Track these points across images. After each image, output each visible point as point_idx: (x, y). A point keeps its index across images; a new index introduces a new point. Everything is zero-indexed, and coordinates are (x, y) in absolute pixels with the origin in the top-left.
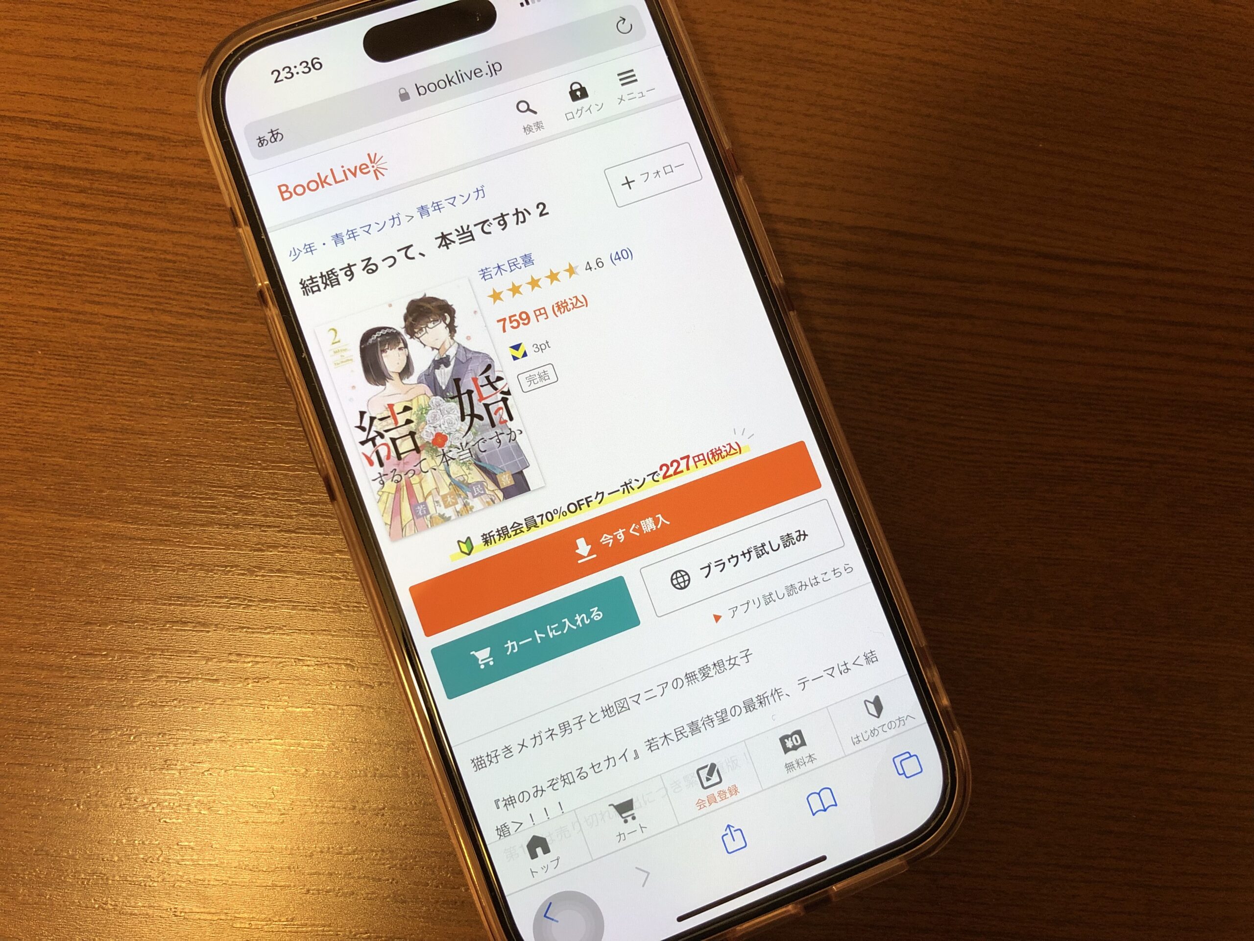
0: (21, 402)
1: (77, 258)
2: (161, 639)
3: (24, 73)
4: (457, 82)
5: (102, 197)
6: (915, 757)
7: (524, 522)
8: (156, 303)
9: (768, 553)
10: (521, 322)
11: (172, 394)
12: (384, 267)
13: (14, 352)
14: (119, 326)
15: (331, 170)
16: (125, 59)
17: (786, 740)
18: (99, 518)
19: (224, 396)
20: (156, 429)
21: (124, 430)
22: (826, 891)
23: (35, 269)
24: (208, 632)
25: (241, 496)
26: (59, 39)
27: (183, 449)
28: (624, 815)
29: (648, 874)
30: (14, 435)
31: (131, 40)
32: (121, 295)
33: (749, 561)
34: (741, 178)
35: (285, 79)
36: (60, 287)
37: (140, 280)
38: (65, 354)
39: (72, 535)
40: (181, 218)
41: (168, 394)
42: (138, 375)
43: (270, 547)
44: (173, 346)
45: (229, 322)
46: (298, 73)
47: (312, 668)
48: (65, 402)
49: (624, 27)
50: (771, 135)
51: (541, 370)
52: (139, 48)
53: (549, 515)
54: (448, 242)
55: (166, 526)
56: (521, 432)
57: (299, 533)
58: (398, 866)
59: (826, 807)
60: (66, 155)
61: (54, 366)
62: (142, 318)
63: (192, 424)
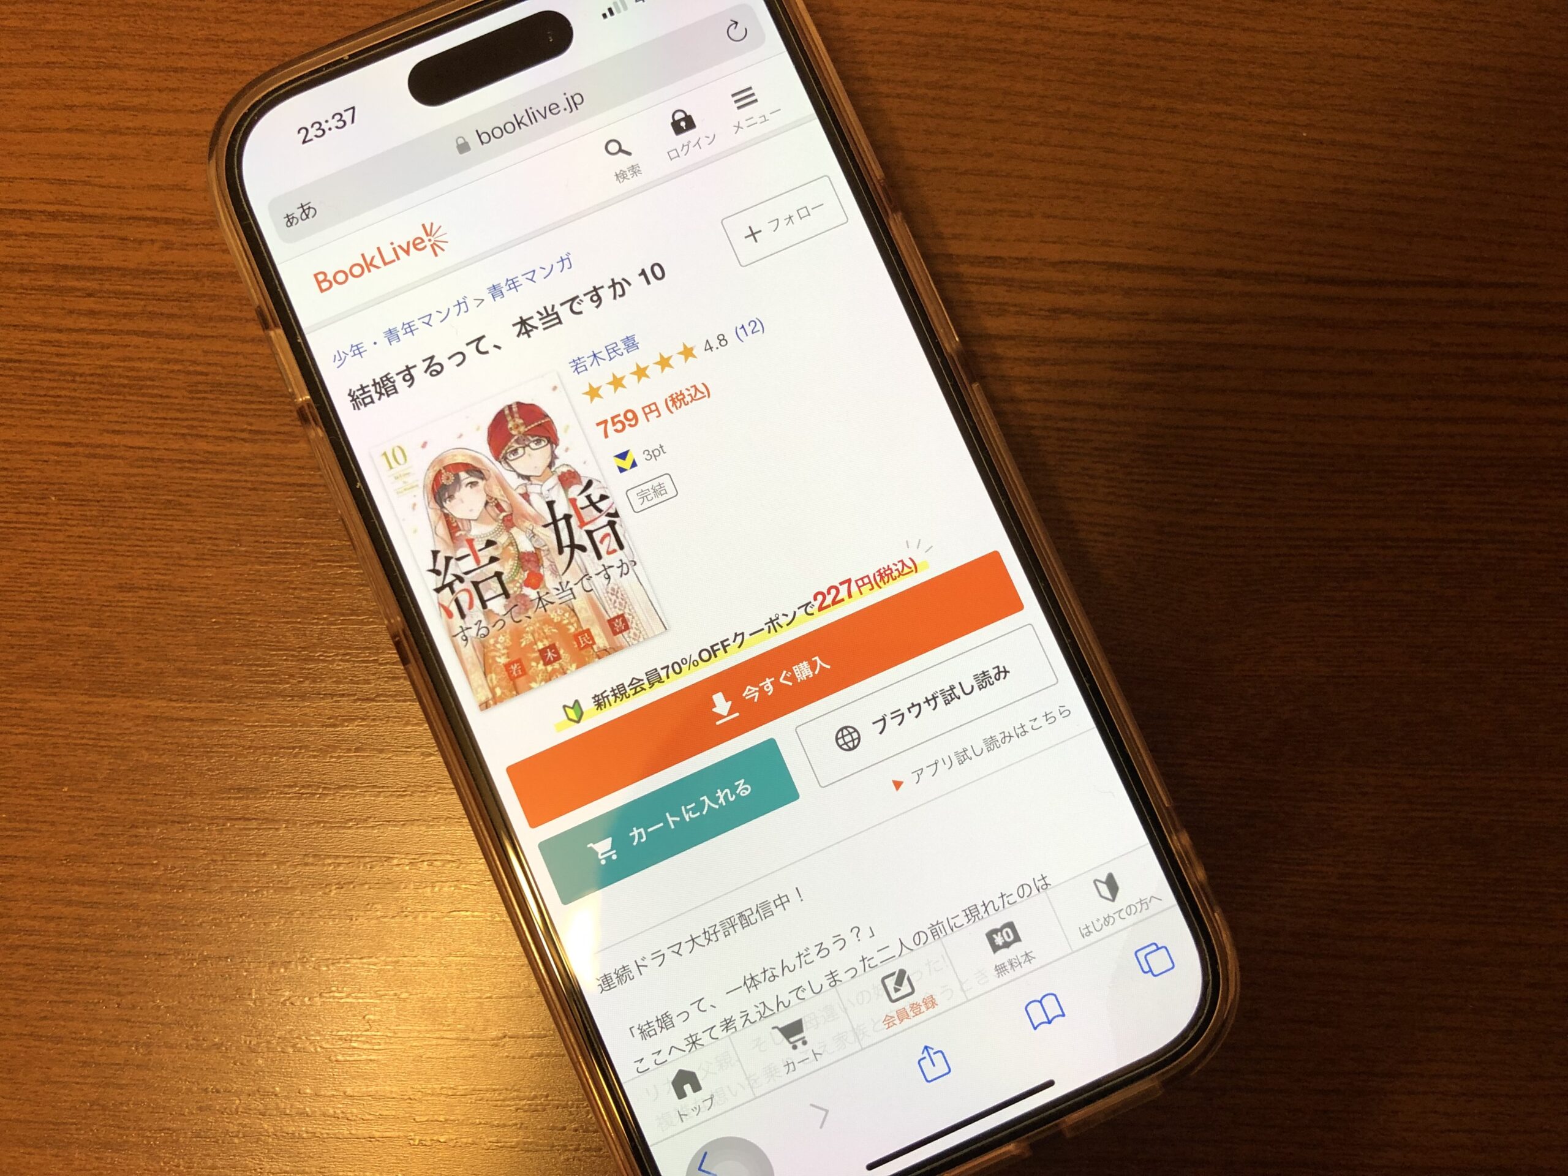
0: (35, 561)
1: (89, 379)
2: (221, 842)
3: (10, 154)
4: (528, 122)
5: (115, 300)
6: (1164, 950)
7: (644, 677)
8: (188, 427)
9: (959, 698)
10: (627, 423)
11: (216, 539)
12: (450, 366)
13: (22, 500)
14: (146, 459)
15: (378, 249)
16: (130, 124)
17: (994, 936)
18: (138, 698)
19: (278, 537)
20: (199, 584)
21: (160, 587)
22: (1056, 1125)
23: (41, 396)
24: (277, 829)
25: (308, 659)
26: (50, 108)
27: (232, 606)
28: (792, 1040)
29: (827, 1111)
30: (29, 601)
31: (137, 101)
32: (145, 421)
33: (934, 709)
34: (900, 214)
35: (315, 138)
36: (72, 416)
37: (166, 400)
38: (83, 498)
39: (107, 720)
41: (210, 538)
43: (345, 720)
44: (211, 479)
45: (278, 444)
46: (330, 129)
47: (407, 868)
48: (87, 557)
49: (737, 33)
50: (945, 152)
51: (655, 483)
52: (145, 109)
53: (676, 666)
54: (529, 328)
55: (219, 702)
56: (635, 564)
57: (380, 701)
58: (527, 1107)
59: (1050, 1018)
60: (68, 251)
61: (72, 514)
62: (173, 447)
63: (241, 575)
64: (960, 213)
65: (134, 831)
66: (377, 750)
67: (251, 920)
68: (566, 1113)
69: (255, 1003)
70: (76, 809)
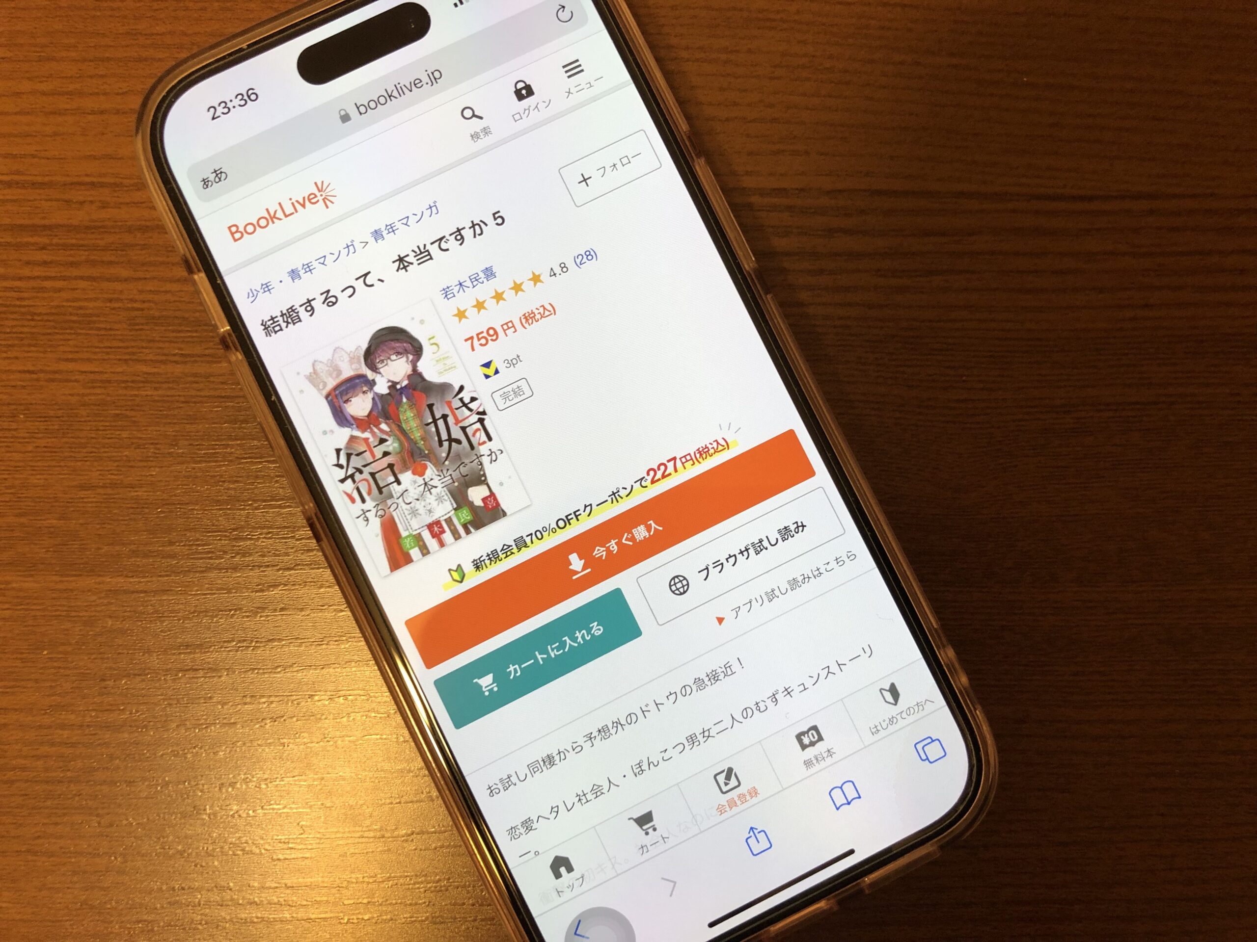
0: (9, 468)
1: (46, 317)
2: (174, 689)
4: (397, 95)
5: (62, 251)
6: (937, 741)
7: (513, 544)
8: (128, 354)
9: (766, 549)
10: (489, 338)
11: (157, 444)
12: (343, 297)
14: (97, 381)
15: (280, 204)
16: (68, 107)
18: (100, 576)
19: (208, 440)
20: (145, 481)
21: (114, 485)
22: (858, 884)
23: (6, 333)
24: (220, 677)
25: (236, 539)
27: (174, 498)
28: (645, 827)
29: (675, 883)
30: (6, 502)
31: (71, 87)
32: (94, 350)
33: (747, 558)
34: (702, 161)
35: (222, 115)
36: (33, 349)
37: (112, 333)
38: (46, 415)
39: (76, 595)
40: (143, 264)
41: (152, 444)
42: (119, 428)
43: (271, 586)
44: (152, 395)
45: (204, 365)
46: (234, 107)
47: (327, 703)
48: (54, 463)
49: (565, 15)
50: (735, 104)
51: (515, 386)
52: (81, 94)
53: (538, 533)
54: (406, 264)
55: (167, 576)
56: (502, 452)
57: (298, 569)
58: (433, 889)
59: (849, 800)
60: (23, 213)
61: (38, 429)
62: (117, 370)
63: (179, 472)
64: (750, 154)
65: (103, 684)
66: (298, 609)
67: (203, 750)
68: (464, 892)
69: (209, 817)
70: (55, 668)
